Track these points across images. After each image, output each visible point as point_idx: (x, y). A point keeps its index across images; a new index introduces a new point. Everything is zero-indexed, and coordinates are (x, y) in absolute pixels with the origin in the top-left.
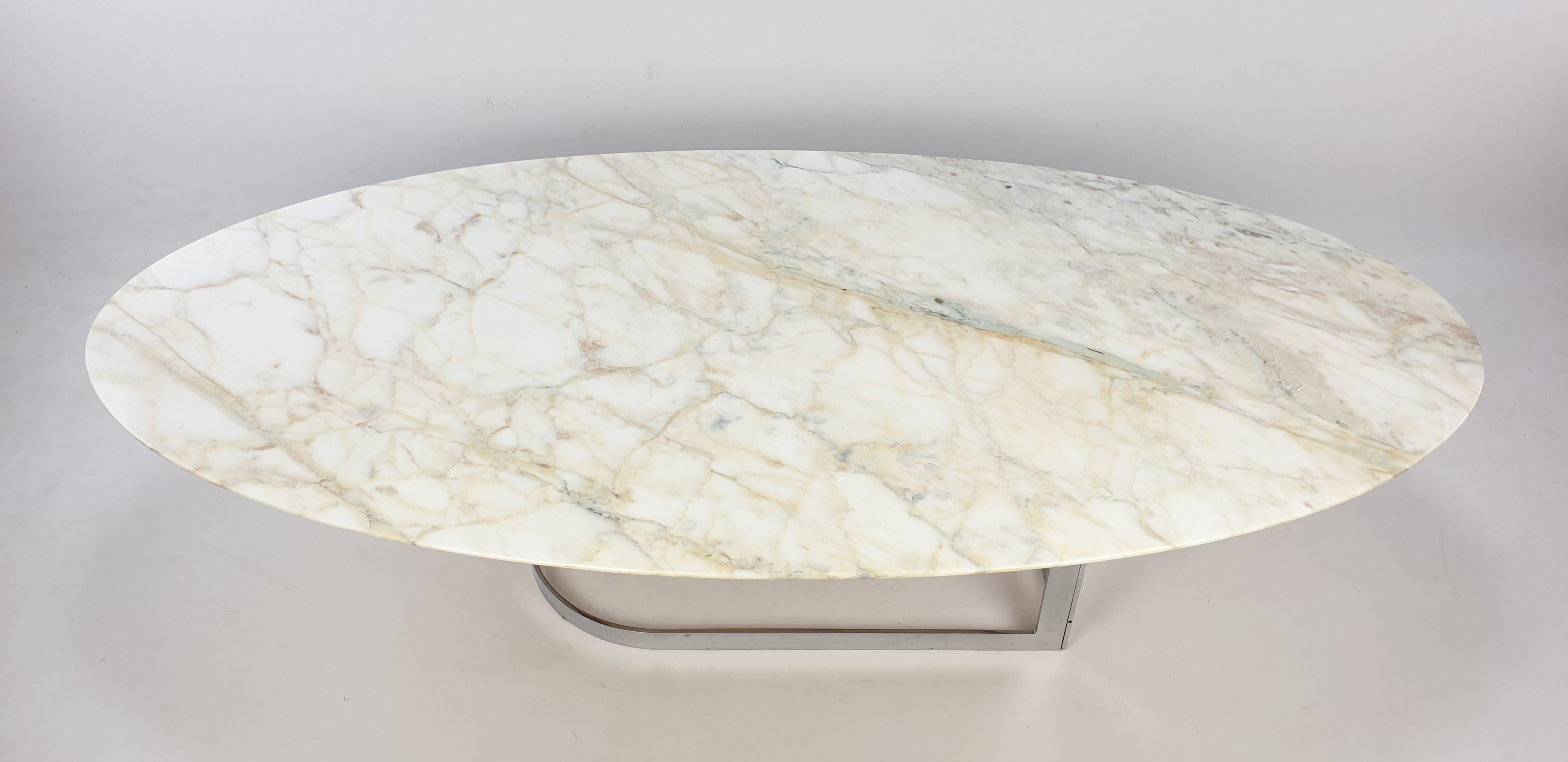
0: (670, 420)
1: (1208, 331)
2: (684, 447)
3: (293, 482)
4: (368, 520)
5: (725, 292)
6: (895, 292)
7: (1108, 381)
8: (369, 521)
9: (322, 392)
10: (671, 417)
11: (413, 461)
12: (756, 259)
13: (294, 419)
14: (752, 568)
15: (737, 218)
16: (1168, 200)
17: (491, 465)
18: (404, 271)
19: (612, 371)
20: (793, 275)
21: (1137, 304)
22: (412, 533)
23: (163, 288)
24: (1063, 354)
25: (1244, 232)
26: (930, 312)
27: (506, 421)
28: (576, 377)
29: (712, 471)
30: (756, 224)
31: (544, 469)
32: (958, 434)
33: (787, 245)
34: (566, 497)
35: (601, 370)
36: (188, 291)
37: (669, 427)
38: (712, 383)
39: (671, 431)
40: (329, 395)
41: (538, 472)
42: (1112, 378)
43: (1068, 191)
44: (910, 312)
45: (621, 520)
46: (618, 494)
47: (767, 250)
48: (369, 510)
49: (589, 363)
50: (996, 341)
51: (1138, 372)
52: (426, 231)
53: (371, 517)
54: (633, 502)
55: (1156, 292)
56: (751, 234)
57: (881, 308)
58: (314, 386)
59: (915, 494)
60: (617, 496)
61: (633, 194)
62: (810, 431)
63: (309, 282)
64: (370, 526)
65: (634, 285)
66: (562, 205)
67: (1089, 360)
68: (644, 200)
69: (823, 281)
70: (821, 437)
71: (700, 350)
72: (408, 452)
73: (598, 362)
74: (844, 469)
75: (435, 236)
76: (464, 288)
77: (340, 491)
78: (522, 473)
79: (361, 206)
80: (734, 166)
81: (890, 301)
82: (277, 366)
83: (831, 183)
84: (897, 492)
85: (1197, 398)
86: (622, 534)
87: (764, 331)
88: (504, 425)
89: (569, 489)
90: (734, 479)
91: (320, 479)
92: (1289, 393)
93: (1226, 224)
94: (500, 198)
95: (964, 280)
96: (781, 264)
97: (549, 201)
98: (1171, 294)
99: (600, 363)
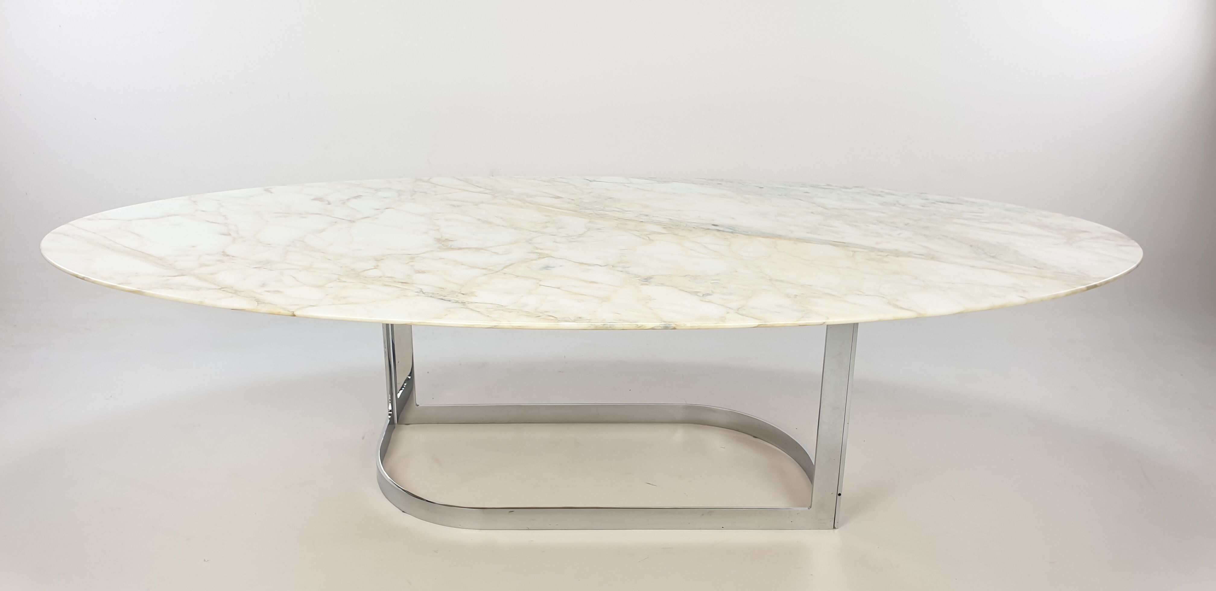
0: (507, 266)
1: (925, 235)
2: (518, 276)
3: (198, 289)
4: (256, 303)
5: (549, 222)
6: (681, 222)
7: (852, 253)
8: (258, 303)
9: (228, 256)
10: (508, 266)
11: (297, 281)
12: (573, 211)
13: (202, 265)
14: (574, 321)
15: (558, 197)
16: (882, 192)
17: (361, 283)
18: (300, 214)
19: (460, 249)
20: (602, 217)
21: (867, 226)
22: (293, 309)
23: (110, 219)
24: (814, 243)
25: (942, 202)
26: (709, 229)
27: (374, 267)
28: (432, 251)
29: (540, 285)
30: (572, 200)
31: (403, 284)
32: (736, 272)
33: (596, 207)
34: (421, 294)
35: (451, 249)
36: (131, 220)
37: (505, 269)
38: (540, 254)
39: (506, 270)
40: (233, 257)
41: (400, 285)
42: (855, 252)
43: (806, 189)
44: (693, 229)
45: (467, 303)
46: (464, 293)
47: (581, 208)
48: (258, 299)
49: (443, 246)
50: (760, 239)
51: (872, 249)
52: (320, 201)
53: (258, 301)
54: (476, 296)
55: (881, 222)
56: (569, 203)
57: (671, 228)
58: (222, 253)
59: (704, 293)
60: (463, 294)
61: (481, 190)
62: (619, 271)
63: (226, 218)
64: (258, 305)
65: (479, 220)
66: (425, 193)
67: (834, 245)
68: (487, 191)
69: (626, 218)
70: (628, 273)
71: (530, 242)
72: (294, 277)
73: (450, 246)
74: (647, 285)
75: (327, 202)
76: (347, 220)
77: (236, 292)
78: (386, 285)
79: (271, 193)
80: (555, 181)
81: (677, 225)
82: (194, 247)
83: (628, 187)
84: (690, 293)
85: (922, 258)
86: (466, 308)
87: (580, 236)
88: (373, 268)
89: (424, 291)
90: (559, 288)
91: (220, 288)
92: (993, 257)
93: (927, 199)
94: (377, 190)
95: (733, 218)
96: (592, 213)
97: (415, 191)
98: (892, 223)
99: (451, 246)
